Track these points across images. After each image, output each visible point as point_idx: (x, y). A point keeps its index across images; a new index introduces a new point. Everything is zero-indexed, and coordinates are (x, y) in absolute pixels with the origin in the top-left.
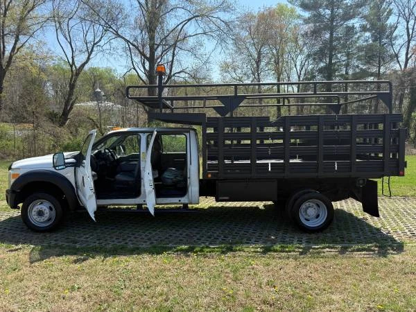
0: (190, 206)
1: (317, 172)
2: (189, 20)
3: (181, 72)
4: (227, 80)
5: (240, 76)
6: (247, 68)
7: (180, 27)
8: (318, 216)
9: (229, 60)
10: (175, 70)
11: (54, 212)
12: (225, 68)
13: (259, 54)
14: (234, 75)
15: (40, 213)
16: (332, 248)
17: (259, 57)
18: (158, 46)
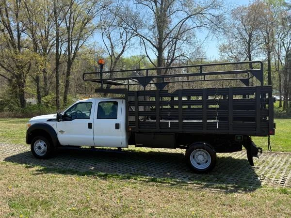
0: (122, 149)
1: (202, 129)
2: (187, 18)
3: (180, 56)
4: (226, 58)
5: (236, 54)
6: (242, 48)
7: (181, 23)
8: (207, 162)
9: (227, 43)
10: (176, 54)
11: (46, 148)
12: (223, 49)
13: (250, 36)
14: (231, 54)
15: (40, 148)
16: (199, 184)
17: (250, 39)
18: (165, 39)
